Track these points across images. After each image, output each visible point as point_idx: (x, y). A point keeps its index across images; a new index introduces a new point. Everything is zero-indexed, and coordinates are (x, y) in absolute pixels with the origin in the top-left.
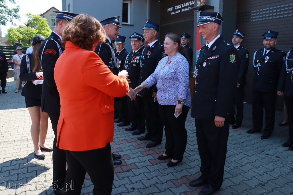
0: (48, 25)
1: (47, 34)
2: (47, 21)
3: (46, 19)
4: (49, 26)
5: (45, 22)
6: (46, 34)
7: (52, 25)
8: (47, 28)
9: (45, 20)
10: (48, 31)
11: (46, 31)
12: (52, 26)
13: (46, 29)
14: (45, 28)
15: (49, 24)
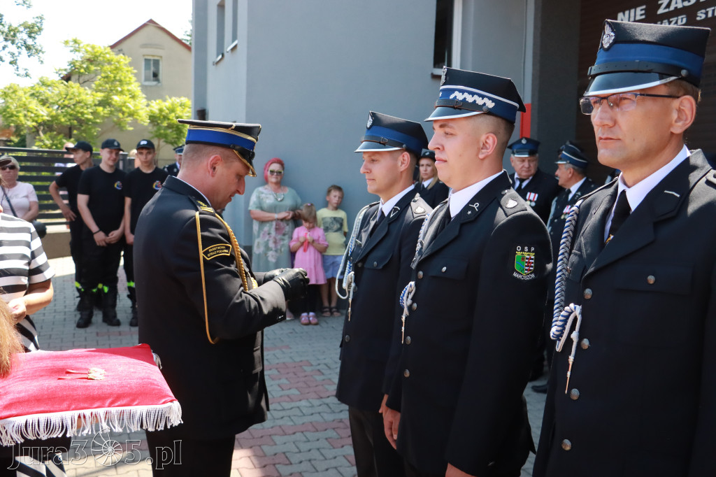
0: (134, 79)
1: (132, 108)
2: (130, 64)
3: (128, 60)
4: (136, 81)
5: (126, 68)
6: (129, 108)
7: (147, 79)
8: (130, 87)
9: (123, 60)
10: (133, 97)
11: (127, 98)
12: (147, 83)
13: (129, 90)
14: (126, 88)
15: (136, 75)
